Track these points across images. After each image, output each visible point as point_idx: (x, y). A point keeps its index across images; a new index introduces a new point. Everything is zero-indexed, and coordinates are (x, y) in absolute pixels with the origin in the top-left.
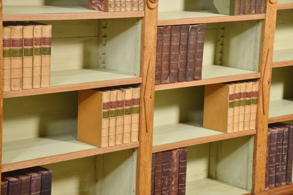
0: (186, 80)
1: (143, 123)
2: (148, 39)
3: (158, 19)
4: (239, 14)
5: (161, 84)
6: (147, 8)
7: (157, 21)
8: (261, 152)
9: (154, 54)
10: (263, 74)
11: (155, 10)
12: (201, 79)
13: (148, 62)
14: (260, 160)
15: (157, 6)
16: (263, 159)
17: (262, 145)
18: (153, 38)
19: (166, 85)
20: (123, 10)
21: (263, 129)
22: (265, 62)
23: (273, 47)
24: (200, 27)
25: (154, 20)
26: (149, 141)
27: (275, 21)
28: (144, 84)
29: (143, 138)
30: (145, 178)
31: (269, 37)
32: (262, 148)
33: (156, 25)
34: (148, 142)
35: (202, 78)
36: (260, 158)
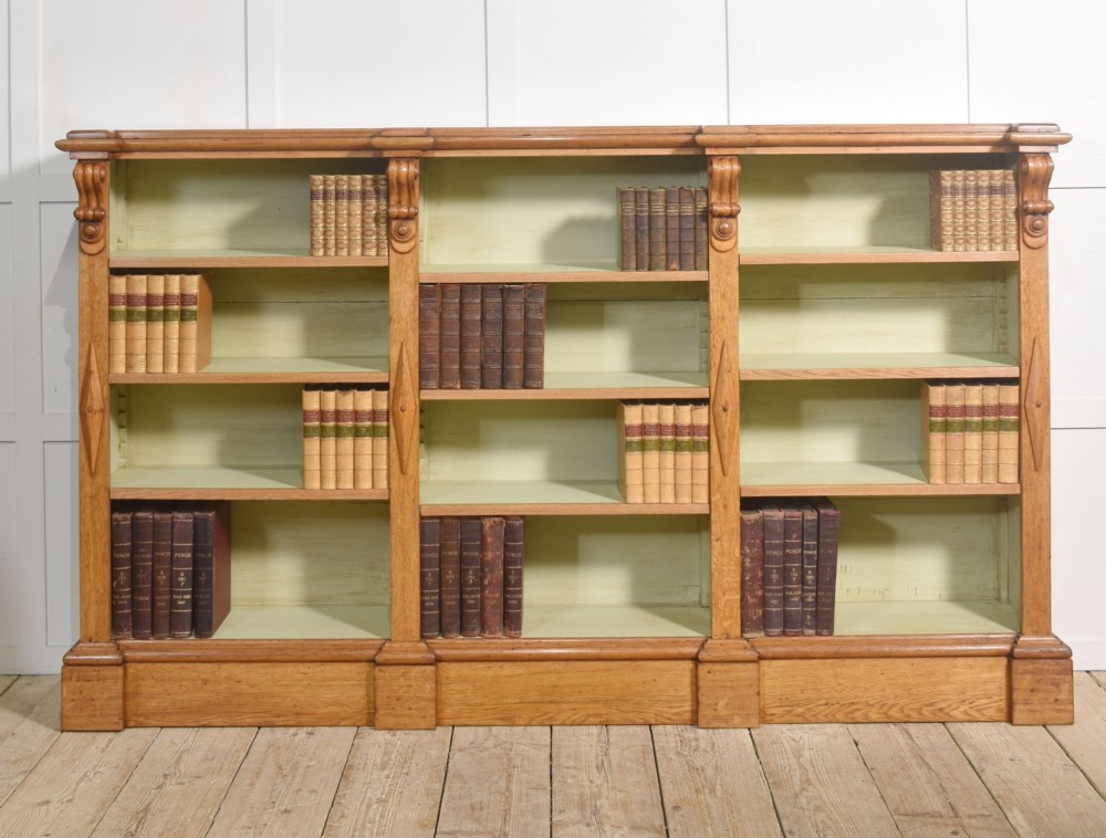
0: (503, 386)
1: (394, 455)
2: (398, 305)
3: (420, 271)
4: (637, 269)
5: (440, 388)
6: (392, 252)
7: (417, 275)
8: (722, 554)
9: (414, 333)
10: (713, 390)
11: (410, 254)
12: (542, 388)
13: (399, 345)
14: (723, 571)
15: (415, 247)
16: (729, 570)
17: (725, 538)
18: (408, 304)
19: (448, 391)
20: (344, 252)
21: (725, 506)
22: (717, 367)
23: (736, 339)
24: (529, 288)
25: (410, 273)
26: (410, 490)
27: (737, 285)
28: (392, 385)
29: (394, 485)
30: (405, 560)
31: (723, 318)
32: (726, 545)
33: (415, 281)
34: (408, 493)
35: (545, 386)
36: (722, 565)
